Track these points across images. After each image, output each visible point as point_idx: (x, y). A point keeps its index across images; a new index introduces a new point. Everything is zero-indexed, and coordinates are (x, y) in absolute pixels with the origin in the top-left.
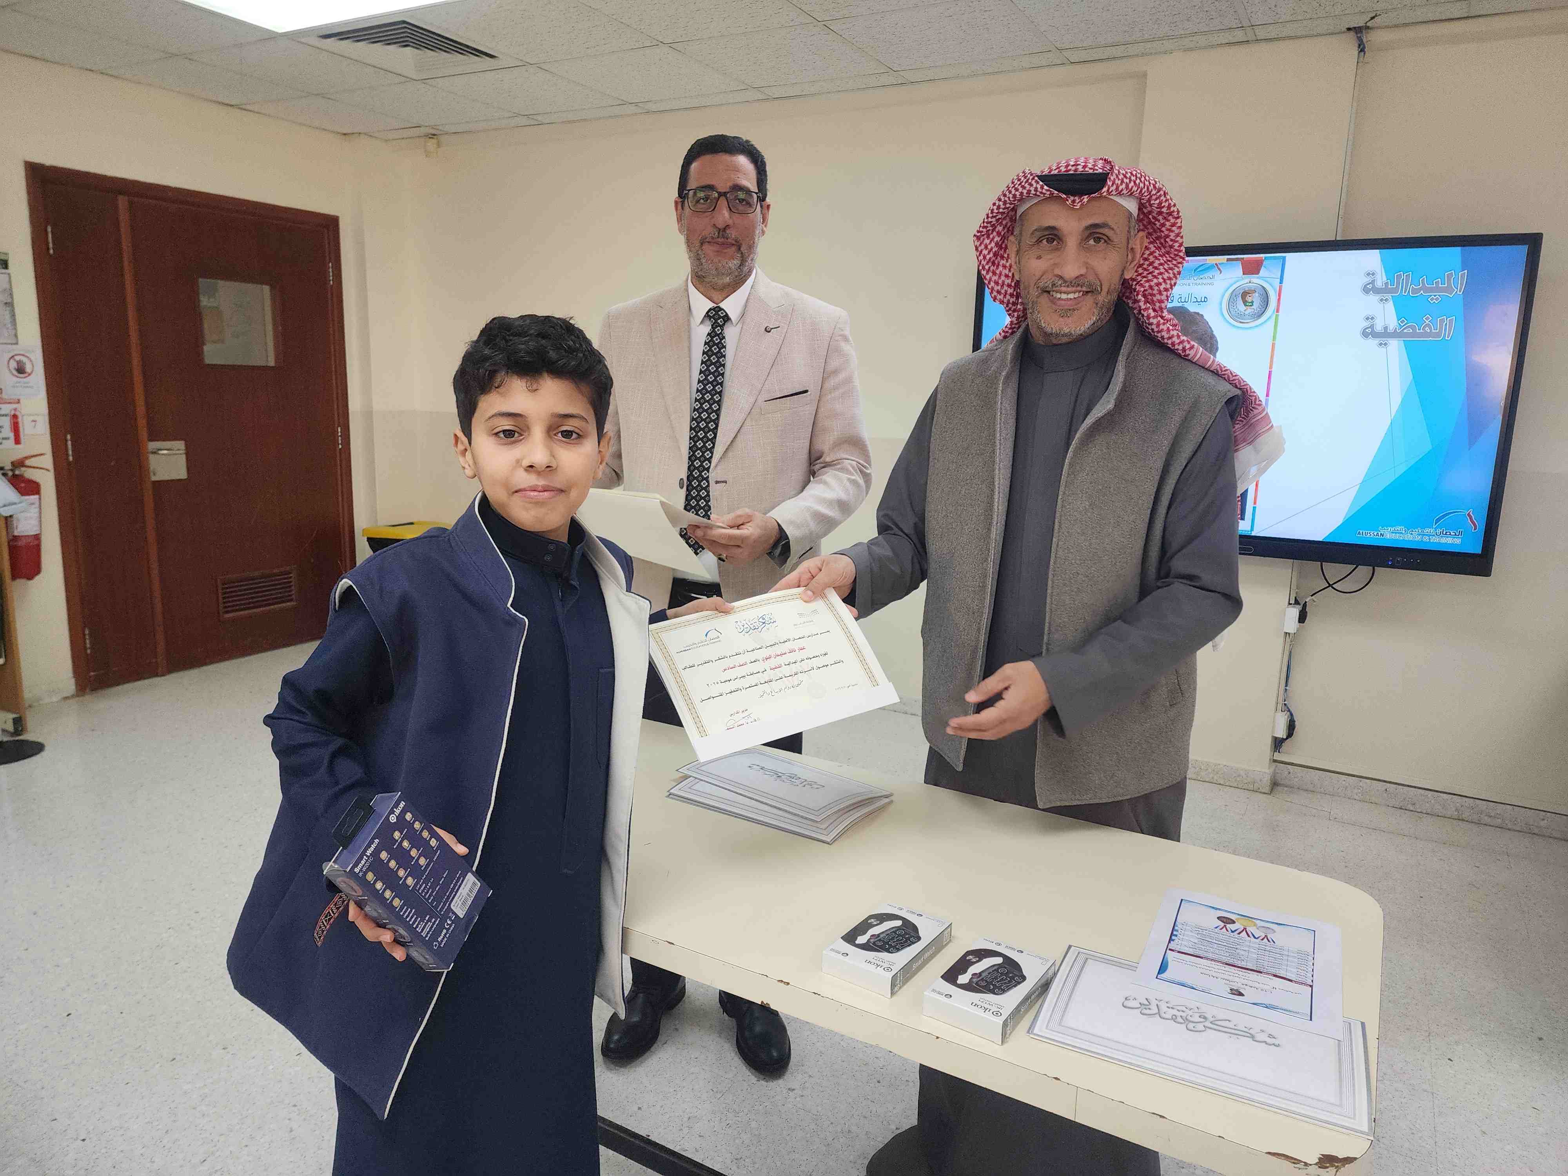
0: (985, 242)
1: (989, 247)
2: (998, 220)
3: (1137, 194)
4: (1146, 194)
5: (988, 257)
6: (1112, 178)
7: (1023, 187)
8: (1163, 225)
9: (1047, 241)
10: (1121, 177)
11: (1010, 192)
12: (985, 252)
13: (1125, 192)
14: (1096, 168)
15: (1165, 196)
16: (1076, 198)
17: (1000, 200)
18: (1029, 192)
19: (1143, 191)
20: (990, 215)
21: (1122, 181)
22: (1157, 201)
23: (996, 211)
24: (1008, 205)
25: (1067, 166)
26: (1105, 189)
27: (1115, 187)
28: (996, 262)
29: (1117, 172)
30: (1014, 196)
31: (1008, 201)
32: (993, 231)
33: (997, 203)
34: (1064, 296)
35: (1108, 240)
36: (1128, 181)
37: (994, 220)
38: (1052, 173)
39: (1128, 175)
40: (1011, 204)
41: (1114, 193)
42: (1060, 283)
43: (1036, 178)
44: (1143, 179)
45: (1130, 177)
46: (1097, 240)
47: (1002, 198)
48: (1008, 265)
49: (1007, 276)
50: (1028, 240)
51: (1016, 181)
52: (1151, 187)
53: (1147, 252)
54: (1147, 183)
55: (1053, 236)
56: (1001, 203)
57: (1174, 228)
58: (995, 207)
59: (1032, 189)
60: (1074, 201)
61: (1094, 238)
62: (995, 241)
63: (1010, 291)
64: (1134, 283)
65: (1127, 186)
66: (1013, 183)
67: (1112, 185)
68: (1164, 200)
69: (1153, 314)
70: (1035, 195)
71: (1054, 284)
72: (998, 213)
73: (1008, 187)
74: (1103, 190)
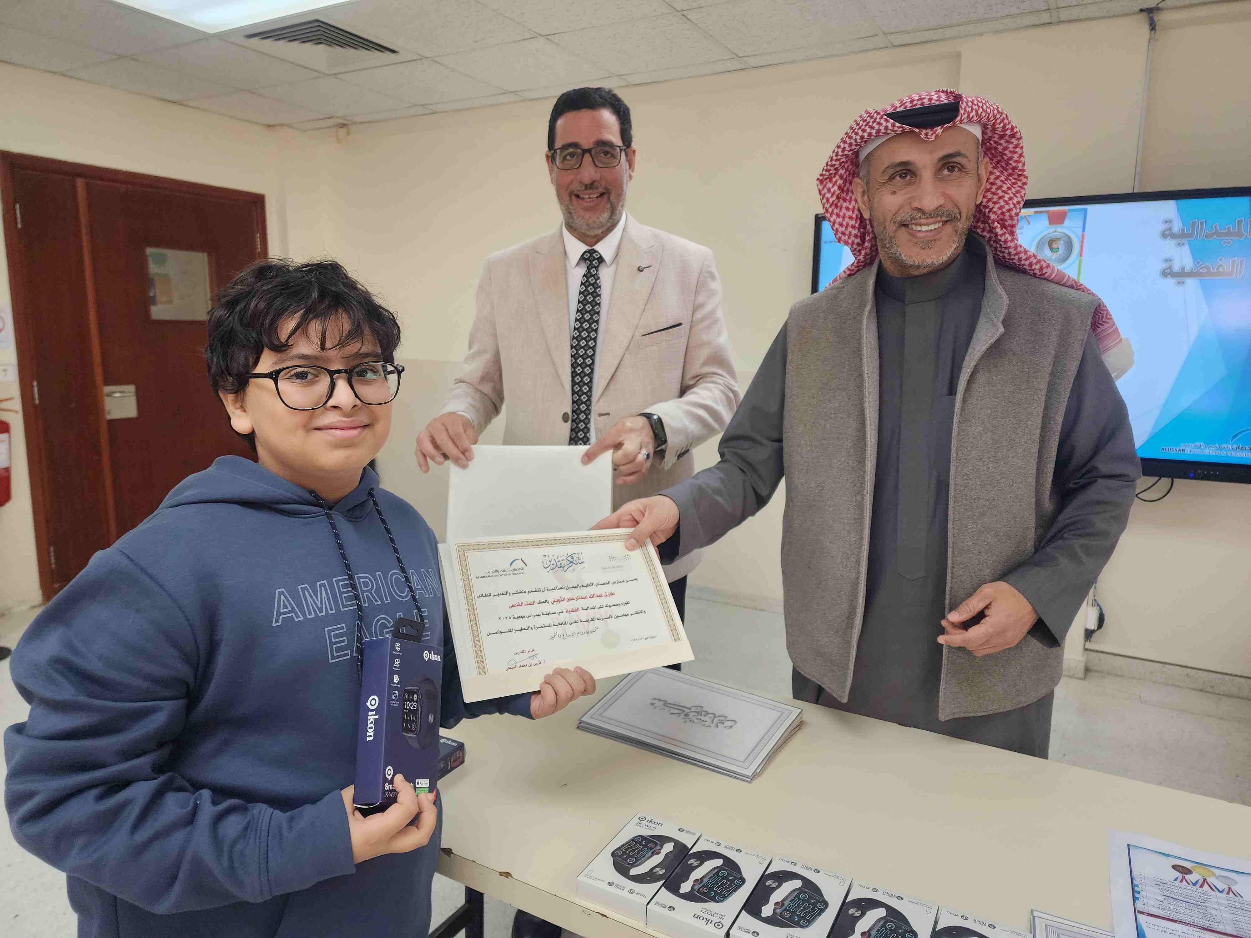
0: (827, 186)
1: (832, 190)
2: (841, 164)
3: (984, 119)
4: (992, 119)
5: (831, 200)
6: (963, 106)
7: (872, 128)
8: (1006, 148)
9: (900, 177)
10: (970, 104)
12: (828, 195)
13: (975, 118)
14: (941, 99)
15: (1008, 119)
16: (929, 131)
17: (845, 142)
18: (878, 131)
19: (990, 116)
20: (834, 159)
21: (972, 109)
22: (1001, 125)
23: (840, 153)
24: (853, 147)
25: (912, 101)
26: (959, 118)
27: (966, 115)
28: (839, 205)
29: (966, 100)
30: (861, 137)
31: (854, 143)
32: (835, 174)
33: (842, 145)
34: (925, 228)
35: (961, 168)
36: (976, 107)
37: (838, 163)
38: (898, 110)
39: (976, 102)
40: (856, 145)
41: (965, 121)
42: (918, 215)
43: (885, 117)
44: (987, 104)
45: (977, 104)
46: (952, 169)
47: (848, 141)
48: (851, 207)
49: (850, 218)
50: (878, 179)
51: (860, 122)
52: (996, 112)
53: (992, 177)
54: (992, 108)
55: (905, 171)
56: (846, 146)
57: (1018, 150)
58: (840, 150)
59: (882, 128)
60: (926, 134)
61: (948, 168)
62: (838, 183)
63: (855, 232)
64: (987, 210)
65: (977, 111)
66: (858, 124)
67: (964, 114)
68: (1007, 122)
69: (1010, 238)
70: (885, 133)
71: (913, 218)
72: (843, 155)
73: (851, 128)
74: (955, 120)
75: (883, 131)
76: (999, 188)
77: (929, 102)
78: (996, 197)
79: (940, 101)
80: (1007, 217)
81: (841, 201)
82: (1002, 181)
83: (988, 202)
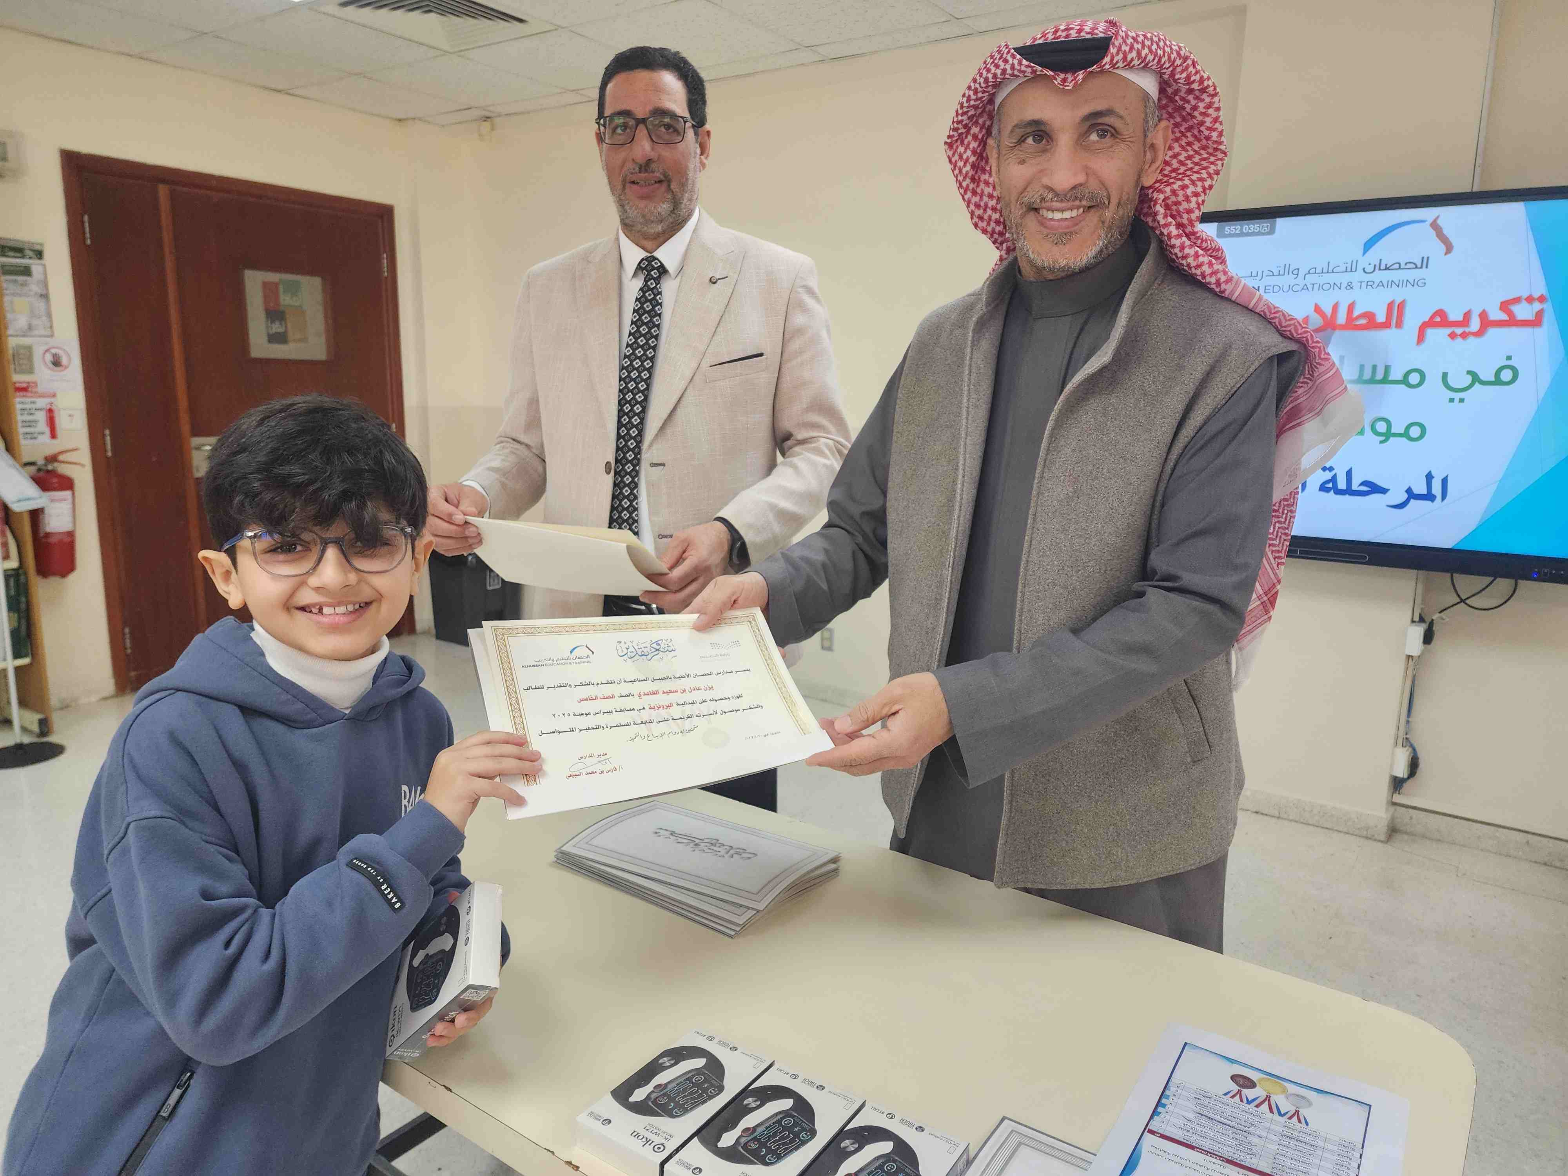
1: (965, 156)
2: (970, 118)
3: (1154, 64)
4: (1167, 65)
5: (964, 171)
6: (1117, 43)
7: (997, 66)
8: (1195, 108)
9: (1033, 140)
10: (1129, 41)
11: (982, 75)
12: (960, 164)
13: (1136, 64)
14: (1096, 31)
15: (1194, 67)
16: (1068, 75)
17: (970, 88)
18: (1004, 71)
19: (1163, 61)
21: (1132, 48)
23: (966, 104)
24: (980, 95)
25: (1056, 32)
26: (1107, 59)
27: (1121, 56)
28: (976, 177)
29: (1124, 34)
30: (987, 80)
31: (980, 89)
32: (967, 133)
33: (967, 92)
34: (1058, 215)
35: (1115, 133)
36: (1140, 46)
37: (965, 118)
38: (1037, 42)
39: (1140, 39)
40: (983, 92)
41: (1120, 65)
42: (1050, 196)
43: (1012, 51)
44: (1161, 44)
45: (1143, 42)
46: (1103, 134)
47: (973, 86)
48: (988, 179)
51: (989, 60)
52: (1175, 55)
55: (1039, 133)
56: (971, 93)
57: (1211, 111)
58: (965, 99)
59: (1008, 67)
60: (1064, 80)
61: (1096, 131)
62: (971, 146)
63: (996, 216)
65: (1138, 54)
66: (985, 65)
67: (1118, 54)
68: (1194, 71)
70: (1013, 75)
71: (1042, 199)
72: (968, 107)
74: (1104, 62)
75: (1009, 71)
77: (1077, 35)
78: (1173, 175)
79: (1092, 34)
83: (1163, 181)
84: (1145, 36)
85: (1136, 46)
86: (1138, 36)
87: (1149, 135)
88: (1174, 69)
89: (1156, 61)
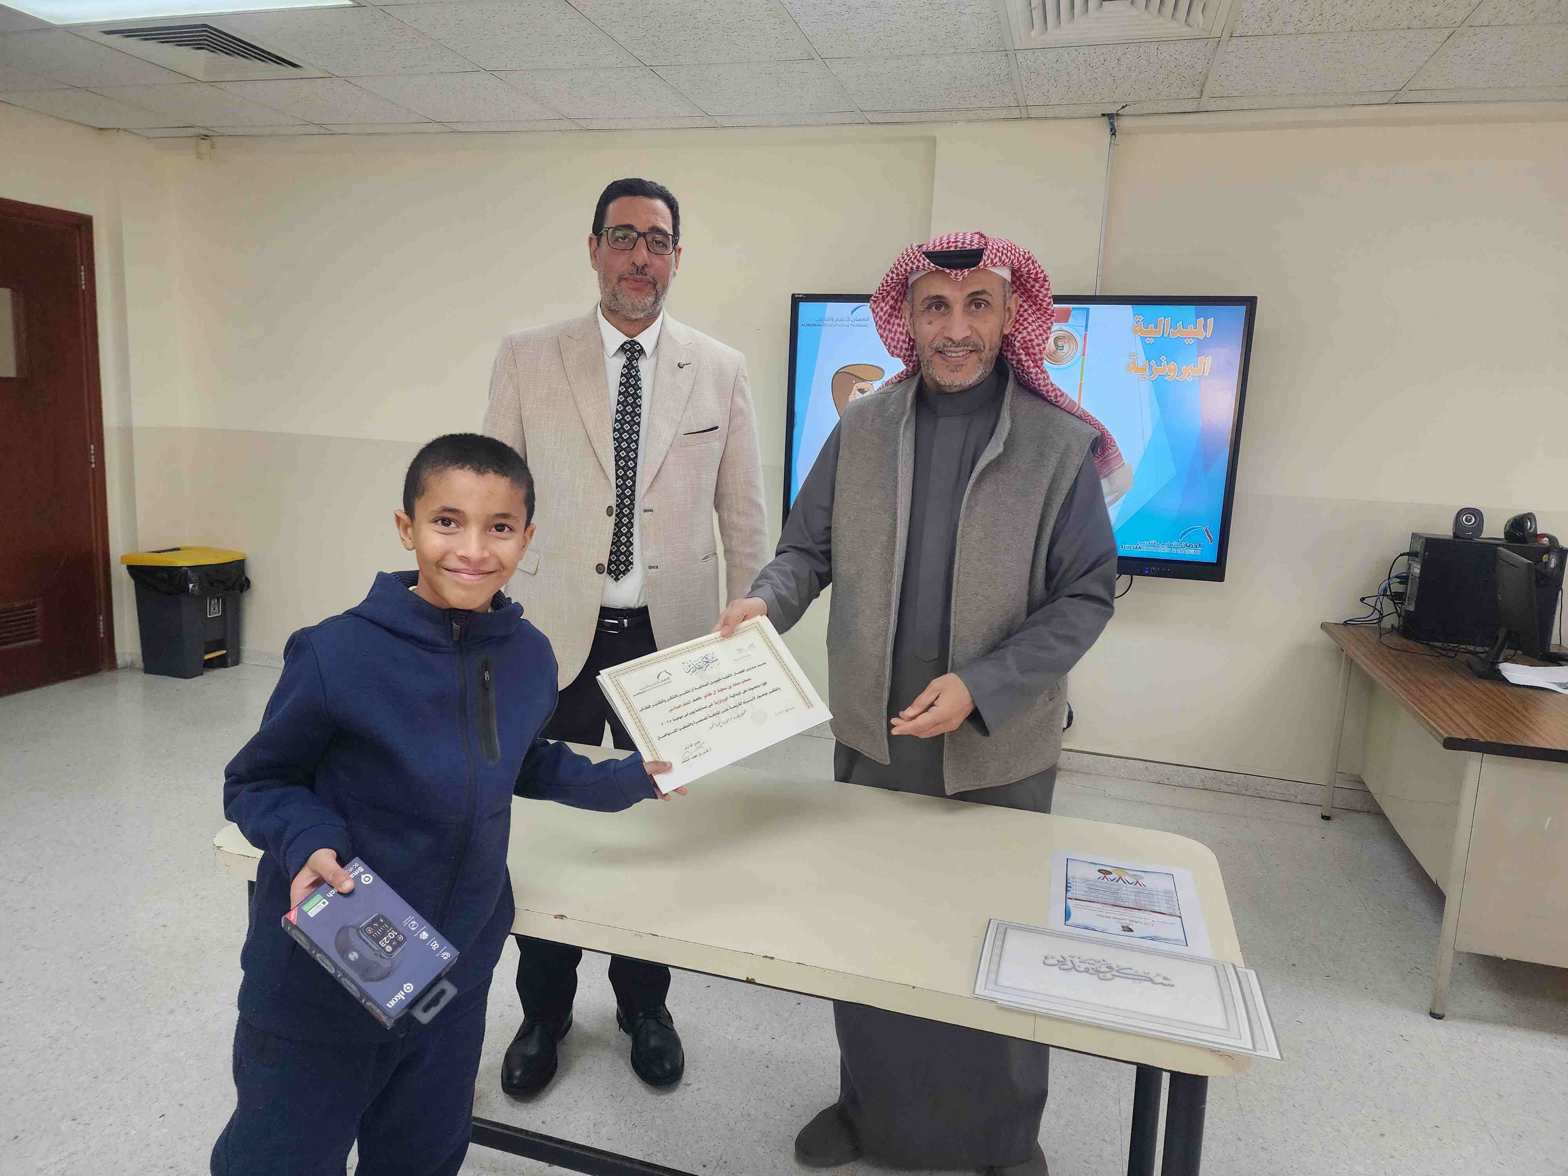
0: (880, 305)
1: (885, 309)
2: (891, 288)
3: (1008, 264)
4: (1017, 264)
5: (884, 318)
6: (987, 254)
7: (913, 263)
8: (1033, 286)
9: (935, 308)
10: (994, 251)
11: (901, 266)
12: (881, 314)
13: (999, 264)
14: (973, 243)
15: (1033, 263)
16: (959, 271)
17: (893, 272)
18: (918, 267)
19: (1014, 261)
20: (885, 284)
21: (996, 255)
22: (1027, 269)
23: (890, 281)
24: (900, 277)
25: (948, 243)
26: (982, 263)
27: (989, 261)
28: (892, 321)
29: (991, 248)
30: (906, 270)
31: (900, 274)
32: (888, 295)
33: (891, 275)
34: (954, 355)
35: (987, 305)
36: (1000, 254)
38: (935, 249)
39: (1000, 250)
40: (903, 275)
41: (988, 264)
42: (950, 343)
43: (923, 256)
44: (1013, 252)
45: (1002, 251)
46: (978, 305)
47: (895, 271)
48: (901, 323)
49: (901, 333)
50: (919, 307)
51: (906, 257)
52: (1021, 258)
53: (1022, 309)
54: (1017, 255)
55: (940, 303)
56: (894, 275)
57: (1042, 290)
58: (889, 279)
59: (921, 265)
60: (956, 275)
61: (975, 304)
62: (890, 303)
63: (905, 346)
64: (1013, 339)
65: (1000, 258)
66: (903, 258)
67: (988, 260)
68: (1033, 268)
69: (1032, 365)
70: (923, 269)
71: (945, 345)
72: (892, 282)
73: (898, 260)
74: (980, 265)
75: (921, 267)
76: (1025, 320)
77: (961, 246)
78: (1022, 327)
79: (971, 246)
80: (1029, 346)
81: (894, 318)
82: (1029, 314)
83: (1016, 331)
84: (1003, 247)
85: (998, 254)
86: (999, 247)
87: (1007, 303)
88: (1021, 265)
89: (1010, 262)
